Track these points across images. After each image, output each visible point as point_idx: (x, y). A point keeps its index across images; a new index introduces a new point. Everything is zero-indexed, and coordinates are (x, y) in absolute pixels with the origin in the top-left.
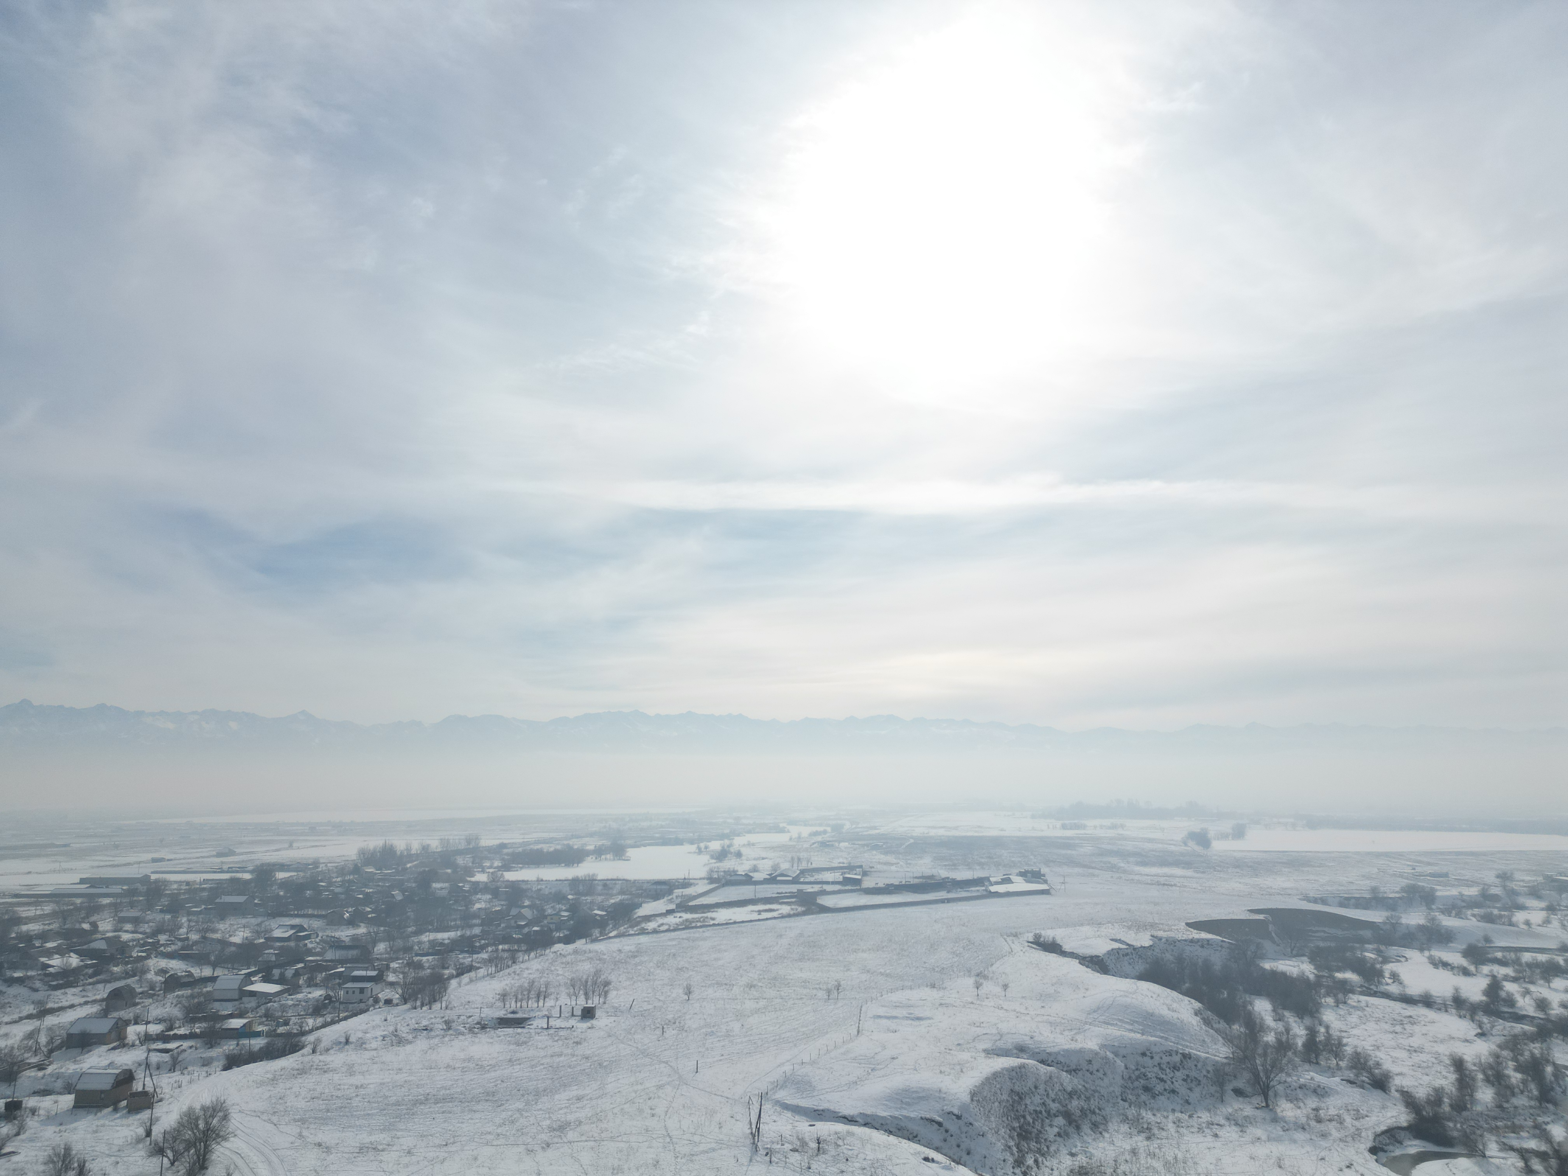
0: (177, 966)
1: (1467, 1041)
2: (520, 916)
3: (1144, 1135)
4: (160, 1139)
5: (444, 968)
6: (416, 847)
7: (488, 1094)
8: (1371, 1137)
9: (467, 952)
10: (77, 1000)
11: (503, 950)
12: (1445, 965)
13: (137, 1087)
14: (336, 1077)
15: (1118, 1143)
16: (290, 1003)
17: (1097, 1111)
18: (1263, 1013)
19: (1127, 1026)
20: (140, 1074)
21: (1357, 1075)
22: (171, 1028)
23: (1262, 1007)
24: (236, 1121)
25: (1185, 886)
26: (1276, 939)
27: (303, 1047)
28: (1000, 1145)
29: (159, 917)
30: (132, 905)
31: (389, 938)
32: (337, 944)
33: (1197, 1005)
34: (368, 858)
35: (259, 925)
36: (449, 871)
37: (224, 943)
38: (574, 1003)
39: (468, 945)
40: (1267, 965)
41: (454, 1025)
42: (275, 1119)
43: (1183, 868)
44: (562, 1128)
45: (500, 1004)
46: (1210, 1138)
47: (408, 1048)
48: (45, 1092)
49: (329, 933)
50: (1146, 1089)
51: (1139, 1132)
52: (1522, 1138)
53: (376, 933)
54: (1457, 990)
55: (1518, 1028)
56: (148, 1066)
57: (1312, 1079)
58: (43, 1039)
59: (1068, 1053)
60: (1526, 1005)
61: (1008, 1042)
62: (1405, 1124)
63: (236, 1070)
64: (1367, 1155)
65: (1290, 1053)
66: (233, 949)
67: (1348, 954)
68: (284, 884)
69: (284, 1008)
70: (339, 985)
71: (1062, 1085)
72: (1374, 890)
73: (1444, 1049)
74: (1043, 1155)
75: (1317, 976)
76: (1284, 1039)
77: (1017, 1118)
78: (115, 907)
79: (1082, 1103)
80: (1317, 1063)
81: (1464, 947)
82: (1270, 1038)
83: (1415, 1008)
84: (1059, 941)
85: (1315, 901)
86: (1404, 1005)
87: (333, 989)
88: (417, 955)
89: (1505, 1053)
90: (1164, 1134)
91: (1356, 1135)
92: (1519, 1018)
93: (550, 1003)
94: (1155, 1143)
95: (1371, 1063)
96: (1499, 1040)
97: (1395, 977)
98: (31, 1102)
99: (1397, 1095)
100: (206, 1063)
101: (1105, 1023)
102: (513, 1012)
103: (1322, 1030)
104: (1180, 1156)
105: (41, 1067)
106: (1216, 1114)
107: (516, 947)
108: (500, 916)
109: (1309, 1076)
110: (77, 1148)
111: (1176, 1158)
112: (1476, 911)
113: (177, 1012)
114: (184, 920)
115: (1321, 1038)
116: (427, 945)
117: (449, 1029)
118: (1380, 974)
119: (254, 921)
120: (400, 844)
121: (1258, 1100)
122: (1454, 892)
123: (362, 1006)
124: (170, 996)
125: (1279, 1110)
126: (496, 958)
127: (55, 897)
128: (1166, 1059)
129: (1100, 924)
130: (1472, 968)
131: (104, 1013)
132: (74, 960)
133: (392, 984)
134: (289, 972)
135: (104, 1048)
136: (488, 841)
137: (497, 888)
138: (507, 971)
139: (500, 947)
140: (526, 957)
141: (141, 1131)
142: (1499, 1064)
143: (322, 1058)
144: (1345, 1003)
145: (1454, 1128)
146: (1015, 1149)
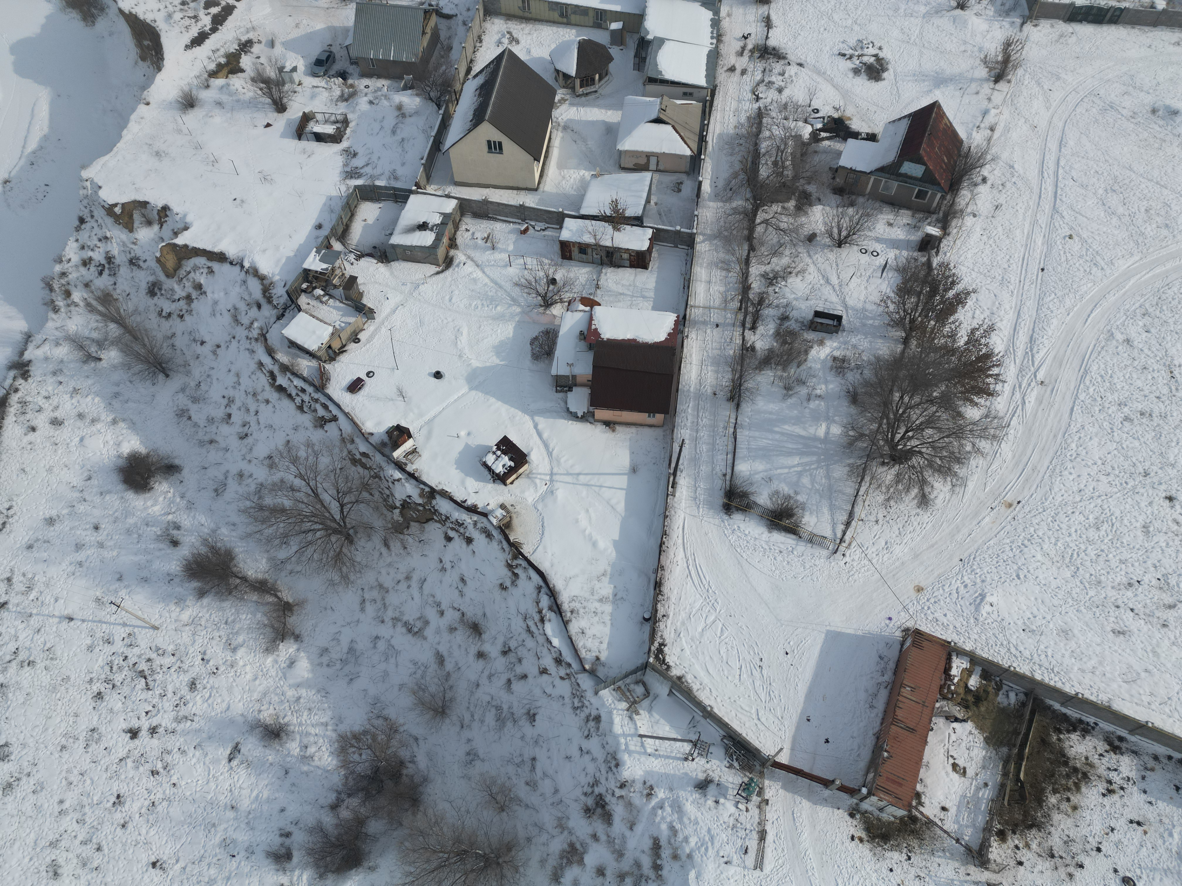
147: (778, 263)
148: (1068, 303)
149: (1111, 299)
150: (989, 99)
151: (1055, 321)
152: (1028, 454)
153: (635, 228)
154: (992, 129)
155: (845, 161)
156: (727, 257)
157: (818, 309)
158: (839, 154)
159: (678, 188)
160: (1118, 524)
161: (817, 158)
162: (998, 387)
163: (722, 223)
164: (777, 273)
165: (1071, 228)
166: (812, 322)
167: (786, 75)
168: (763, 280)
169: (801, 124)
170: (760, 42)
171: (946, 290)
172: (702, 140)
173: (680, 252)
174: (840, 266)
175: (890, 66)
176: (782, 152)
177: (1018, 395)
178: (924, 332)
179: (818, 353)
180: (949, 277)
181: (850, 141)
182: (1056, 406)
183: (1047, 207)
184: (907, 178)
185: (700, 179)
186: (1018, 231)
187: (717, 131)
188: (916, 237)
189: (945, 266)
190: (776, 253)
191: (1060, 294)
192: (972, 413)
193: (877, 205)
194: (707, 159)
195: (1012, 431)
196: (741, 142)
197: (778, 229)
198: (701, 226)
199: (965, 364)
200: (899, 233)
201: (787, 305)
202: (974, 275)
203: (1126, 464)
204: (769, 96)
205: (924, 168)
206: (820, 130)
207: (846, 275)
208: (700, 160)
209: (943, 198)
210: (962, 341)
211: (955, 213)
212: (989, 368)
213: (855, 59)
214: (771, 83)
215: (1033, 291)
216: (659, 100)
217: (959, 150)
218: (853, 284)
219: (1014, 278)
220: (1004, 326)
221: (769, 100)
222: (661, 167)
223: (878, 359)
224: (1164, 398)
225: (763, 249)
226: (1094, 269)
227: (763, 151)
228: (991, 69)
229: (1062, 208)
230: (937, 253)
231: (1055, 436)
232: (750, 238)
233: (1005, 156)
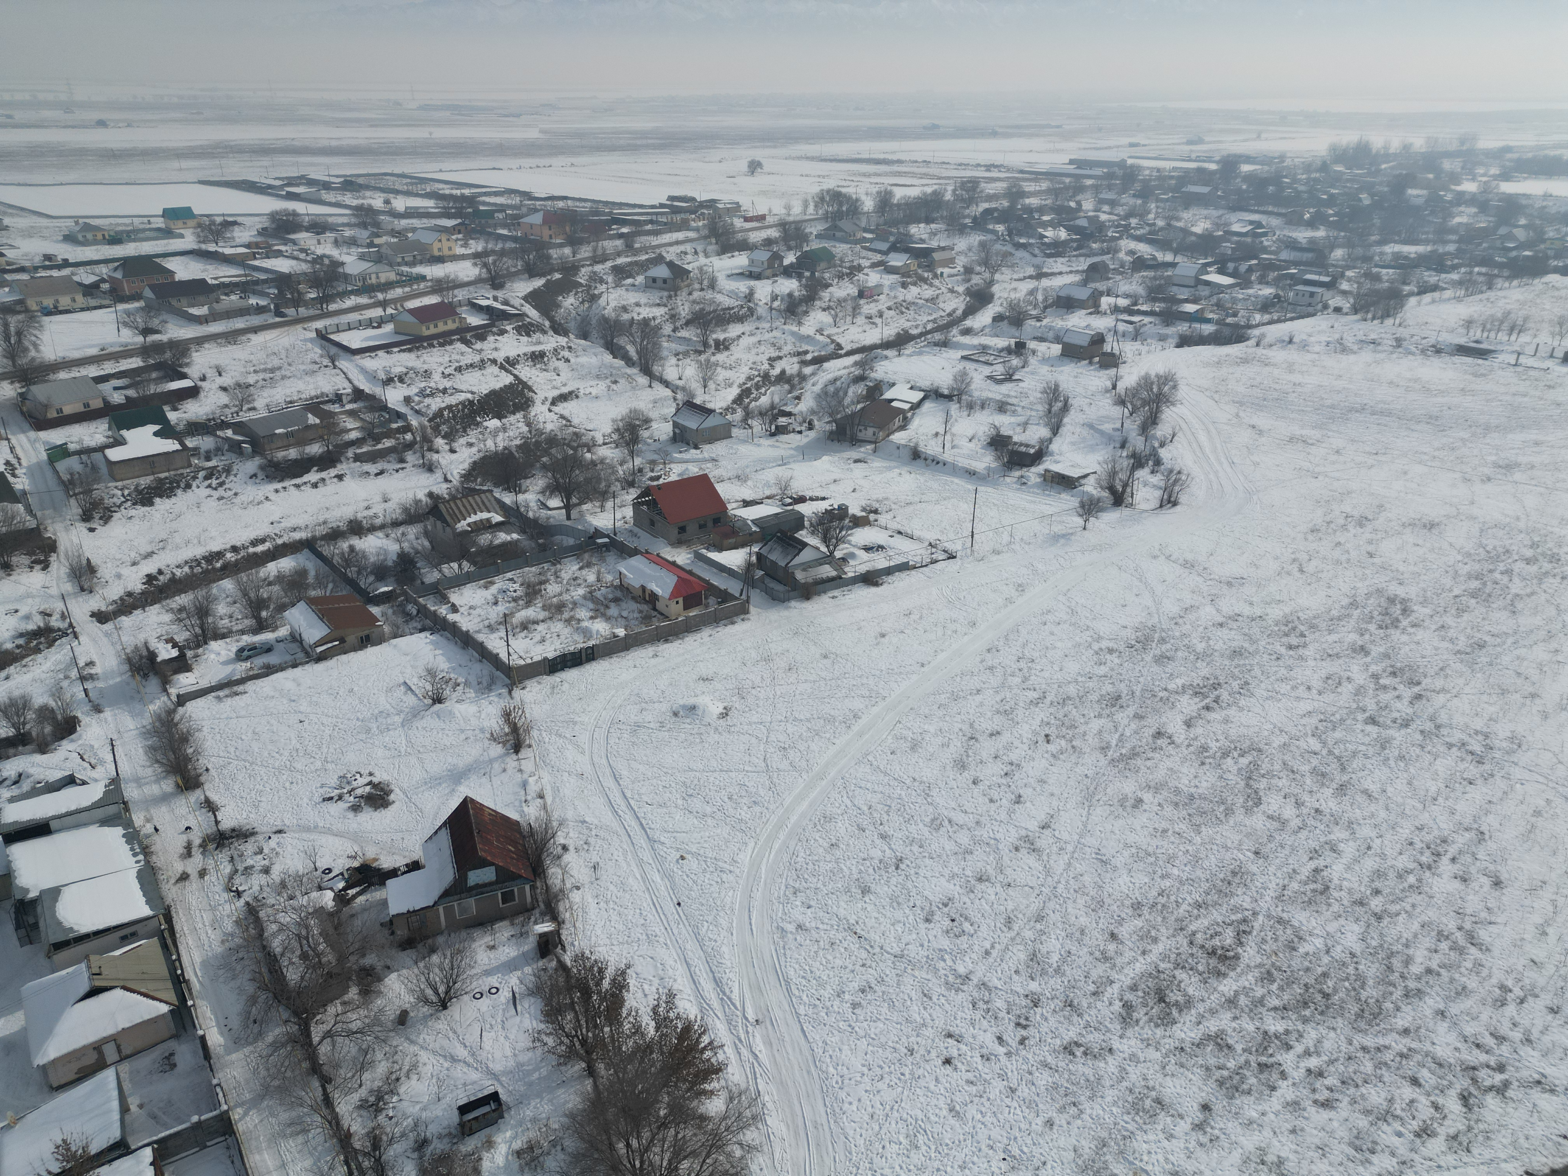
0: (1144, 249)
2: (1510, 237)
4: (1123, 393)
5: (1405, 283)
6: (1395, 145)
7: (1431, 417)
9: (1435, 270)
10: (1065, 269)
11: (1479, 274)
13: (1107, 348)
14: (1276, 372)
16: (1241, 296)
20: (1109, 338)
22: (1135, 304)
24: (1183, 392)
27: (1248, 339)
29: (1131, 201)
30: (1110, 188)
31: (1349, 244)
32: (1292, 245)
34: (1341, 155)
35: (1220, 217)
36: (1431, 176)
37: (1186, 232)
38: (1556, 343)
39: (1438, 264)
41: (1405, 344)
42: (1216, 397)
44: (1509, 467)
45: (1463, 331)
47: (1352, 358)
48: (1041, 339)
49: (1286, 232)
53: (1336, 238)
56: (1116, 332)
58: (1040, 297)
63: (1186, 349)
66: (1193, 238)
68: (1249, 178)
69: (1234, 301)
70: (1290, 286)
78: (1096, 189)
87: (1283, 289)
88: (1376, 266)
93: (1524, 338)
98: (1032, 345)
100: (1162, 338)
102: (1477, 342)
105: (1039, 319)
107: (1496, 272)
108: (1484, 233)
110: (1063, 386)
113: (1141, 291)
114: (1153, 206)
116: (1389, 257)
117: (1399, 346)
119: (1215, 213)
120: (1377, 141)
123: (1311, 309)
124: (1137, 276)
126: (1469, 281)
127: (1049, 175)
131: (1085, 283)
132: (1063, 234)
133: (1344, 293)
134: (1243, 267)
135: (1084, 312)
136: (1488, 142)
137: (1488, 201)
138: (1480, 296)
139: (1476, 269)
140: (1507, 284)
141: (1109, 384)
143: (1264, 352)
147: (373, 1078)
148: (724, 923)
149: (758, 895)
150: (520, 771)
151: (724, 949)
152: (799, 1113)
153: (116, 1163)
154: (541, 796)
155: (396, 907)
156: (294, 1114)
157: (461, 1103)
158: (384, 903)
159: (169, 1063)
160: (928, 1127)
161: (358, 922)
162: (721, 1057)
163: (263, 1073)
164: (379, 1090)
165: (678, 849)
166: (462, 1125)
167: (266, 851)
168: (364, 1113)
169: (315, 894)
170: (209, 831)
171: (599, 983)
172: (179, 982)
173: (216, 1151)
174: (459, 1031)
175: (392, 787)
176: (307, 938)
177: (745, 1052)
178: (605, 1045)
179: (492, 1161)
180: (592, 967)
181: (389, 882)
182: (787, 1038)
183: (641, 841)
184: (480, 888)
185: (200, 1032)
186: (631, 880)
187: (198, 959)
188: (530, 944)
189: (581, 957)
190: (363, 1065)
191: (710, 919)
192: (715, 1106)
193: (464, 934)
194: (199, 1002)
195: (767, 1098)
196: (240, 955)
197: (350, 1033)
198: (233, 1097)
199: (670, 1054)
200: (508, 952)
201: (416, 1125)
202: (617, 949)
203: (888, 1053)
204: (252, 885)
205: (493, 868)
206: (345, 889)
207: (472, 1038)
208: (188, 1009)
209: (533, 888)
210: (651, 1031)
211: (556, 896)
212: (698, 1042)
213: (346, 797)
214: (248, 870)
215: (684, 931)
216: (83, 965)
217: (520, 833)
218: (487, 1044)
219: (658, 929)
220: (681, 984)
221: (256, 888)
222: (126, 1051)
223: (572, 1116)
224: (868, 963)
225: (342, 1072)
226: (724, 876)
227: (278, 950)
228: (504, 743)
229: (657, 835)
230: (564, 948)
231: (809, 1072)
232: (316, 1069)
233: (570, 814)
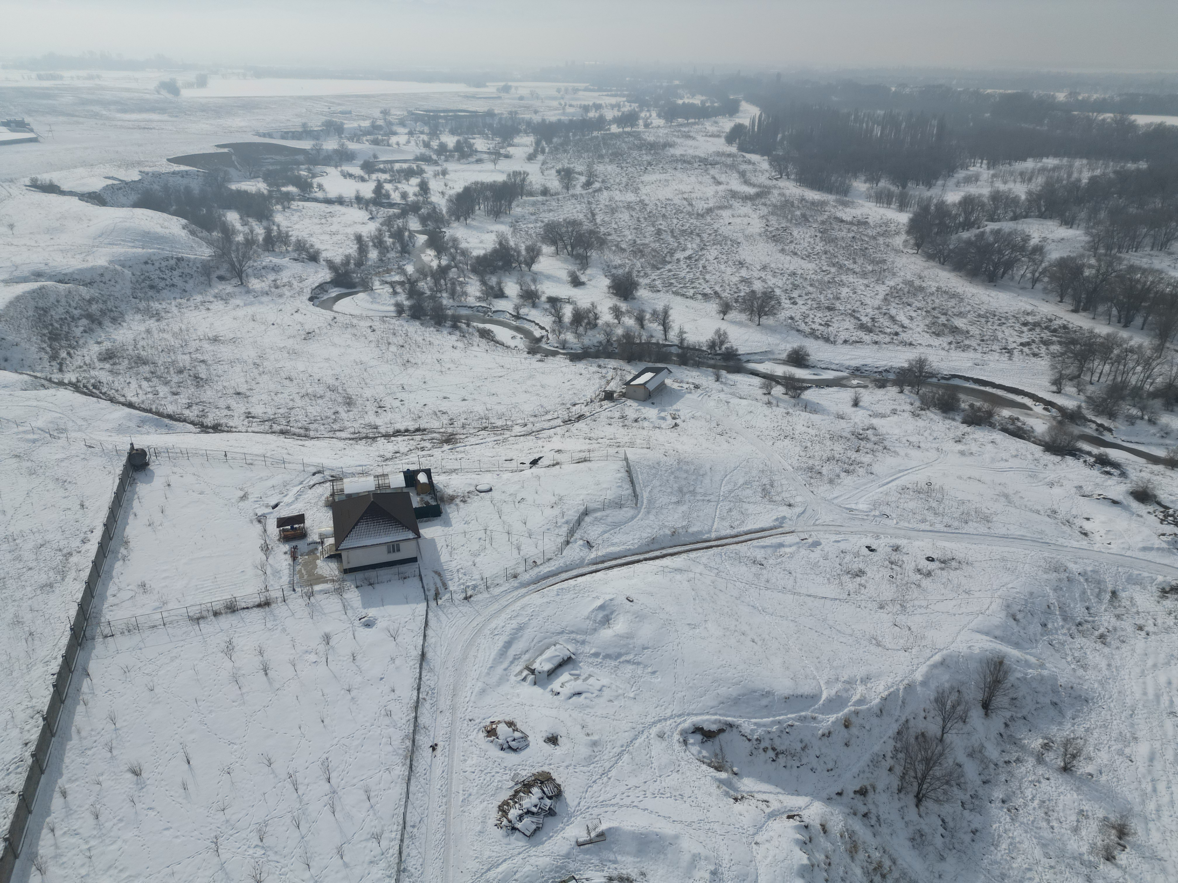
1: (363, 223)
3: (155, 319)
8: (309, 292)
12: (351, 176)
15: (134, 327)
17: (114, 309)
18: (234, 222)
19: (130, 244)
21: (299, 255)
23: (232, 217)
25: (163, 129)
26: (238, 166)
28: (34, 349)
33: (184, 221)
40: (234, 187)
43: (159, 113)
46: (204, 312)
50: (152, 287)
51: (150, 317)
52: (391, 276)
54: (358, 192)
55: (392, 211)
57: (271, 261)
59: (81, 271)
60: (396, 197)
61: (25, 271)
62: (329, 280)
64: (308, 302)
65: (254, 247)
67: (289, 173)
71: (81, 296)
72: (304, 125)
73: (351, 231)
74: (74, 348)
75: (269, 191)
76: (250, 238)
77: (46, 327)
79: (101, 306)
80: (273, 251)
81: (362, 162)
82: (240, 238)
83: (333, 206)
84: (56, 183)
85: (264, 135)
86: (326, 205)
89: (384, 228)
90: (170, 315)
91: (301, 292)
92: (392, 205)
94: (164, 322)
95: (307, 245)
96: (381, 220)
97: (320, 186)
99: (324, 263)
101: (110, 244)
103: (275, 228)
104: (184, 327)
106: (206, 295)
109: (269, 260)
111: (181, 329)
112: (369, 137)
115: (274, 233)
118: (311, 186)
121: (235, 281)
122: (355, 125)
125: (250, 285)
128: (164, 264)
129: (92, 165)
130: (366, 177)
142: (381, 235)
144: (289, 208)
145: (356, 277)
146: (48, 349)
